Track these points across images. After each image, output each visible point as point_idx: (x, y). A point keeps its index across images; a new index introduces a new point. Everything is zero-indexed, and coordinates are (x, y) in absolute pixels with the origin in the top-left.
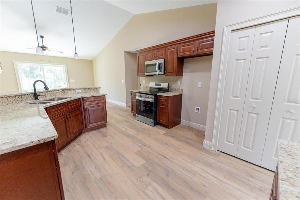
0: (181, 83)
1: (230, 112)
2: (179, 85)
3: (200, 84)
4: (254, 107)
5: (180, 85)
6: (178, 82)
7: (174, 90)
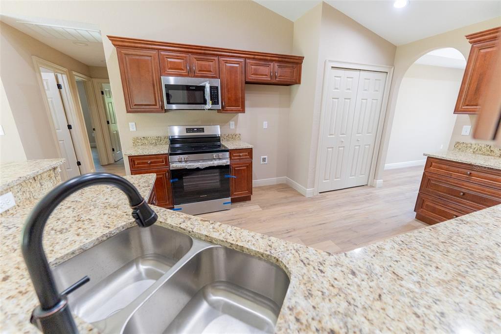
0: (236, 124)
1: (328, 151)
2: (234, 128)
3: (265, 125)
4: (342, 142)
5: (236, 128)
6: (231, 122)
7: (225, 137)
